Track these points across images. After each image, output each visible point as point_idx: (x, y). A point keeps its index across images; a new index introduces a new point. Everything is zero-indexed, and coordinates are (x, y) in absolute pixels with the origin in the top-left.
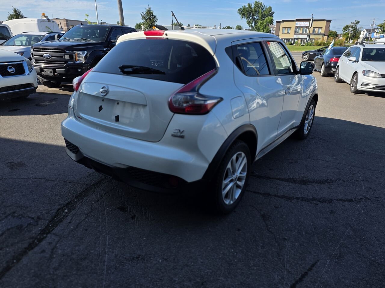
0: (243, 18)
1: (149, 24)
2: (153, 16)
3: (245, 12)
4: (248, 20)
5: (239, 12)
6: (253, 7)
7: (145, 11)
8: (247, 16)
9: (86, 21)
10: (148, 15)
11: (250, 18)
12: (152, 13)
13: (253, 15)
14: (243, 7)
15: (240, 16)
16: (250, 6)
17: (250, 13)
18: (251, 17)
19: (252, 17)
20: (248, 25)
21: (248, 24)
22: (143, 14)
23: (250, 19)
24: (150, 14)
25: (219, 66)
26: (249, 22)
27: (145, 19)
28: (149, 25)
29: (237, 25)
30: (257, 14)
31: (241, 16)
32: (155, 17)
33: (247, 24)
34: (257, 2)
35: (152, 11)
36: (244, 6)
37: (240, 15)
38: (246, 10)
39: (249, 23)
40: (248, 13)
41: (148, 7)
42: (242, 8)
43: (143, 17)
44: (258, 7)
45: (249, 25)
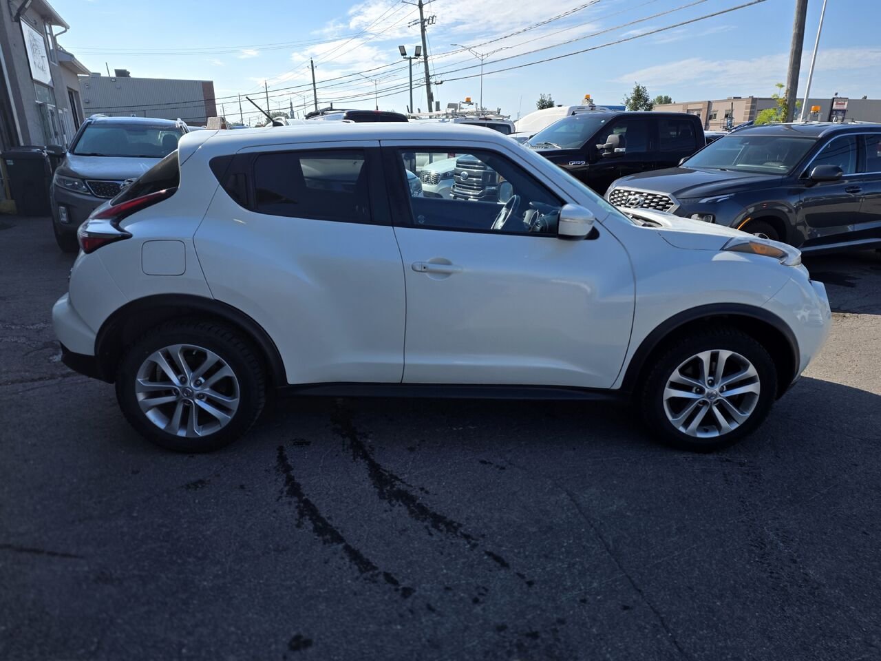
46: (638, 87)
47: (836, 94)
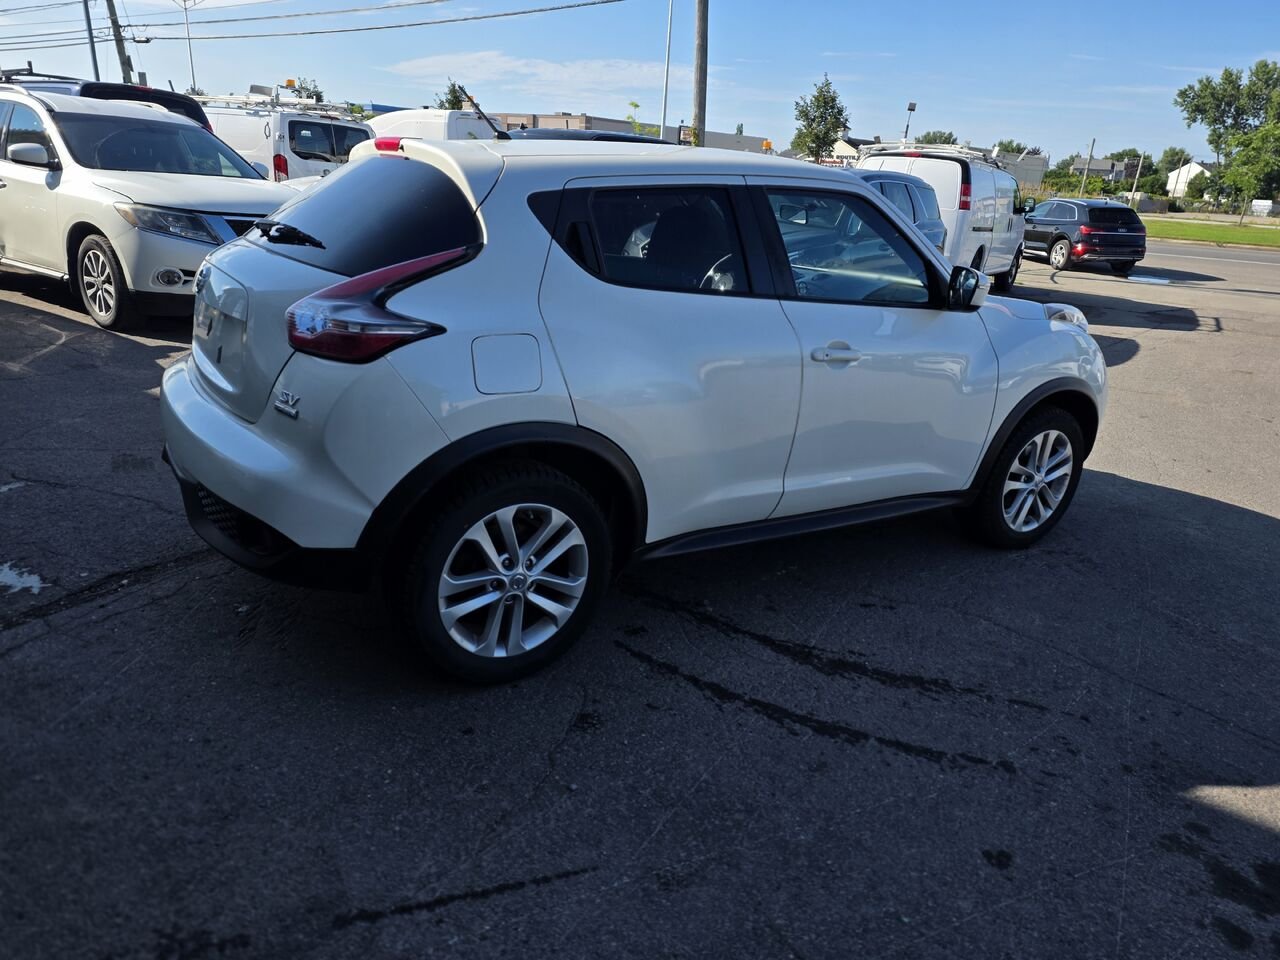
0: (1194, 121)
1: (816, 134)
2: (836, 110)
3: (1206, 100)
4: (1214, 131)
5: (1179, 100)
6: (1245, 81)
7: (809, 95)
8: (1211, 114)
9: (630, 120)
10: (818, 107)
11: (1224, 122)
12: (834, 100)
13: (1240, 112)
14: (1201, 82)
15: (1185, 114)
16: (1230, 78)
17: (1229, 104)
18: (1230, 121)
19: (1235, 119)
20: (1211, 147)
21: (1211, 142)
22: (802, 103)
23: (1226, 128)
24: (825, 103)
25: (485, 242)
26: (1220, 137)
27: (807, 119)
28: (817, 137)
29: (1168, 149)
30: (1260, 109)
31: (1187, 116)
32: (840, 112)
33: (1207, 143)
34: (1266, 65)
35: (834, 92)
36: (1207, 79)
37: (1183, 111)
38: (1213, 95)
39: (1216, 141)
40: (1219, 106)
41: (823, 79)
42: (1197, 87)
43: (801, 112)
44: (1266, 82)
45: (1216, 147)
46: (454, 86)
47: (682, 122)
